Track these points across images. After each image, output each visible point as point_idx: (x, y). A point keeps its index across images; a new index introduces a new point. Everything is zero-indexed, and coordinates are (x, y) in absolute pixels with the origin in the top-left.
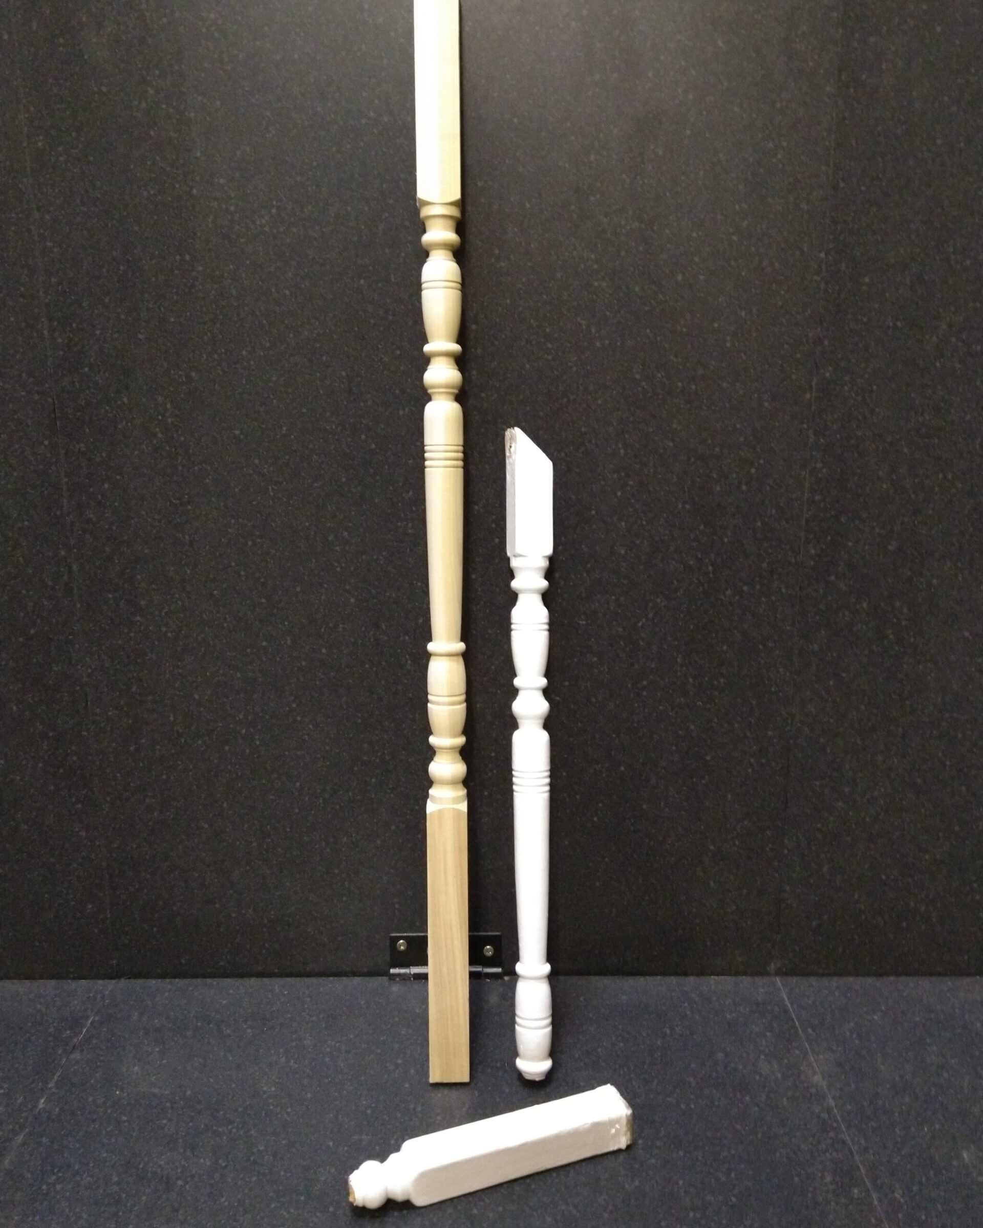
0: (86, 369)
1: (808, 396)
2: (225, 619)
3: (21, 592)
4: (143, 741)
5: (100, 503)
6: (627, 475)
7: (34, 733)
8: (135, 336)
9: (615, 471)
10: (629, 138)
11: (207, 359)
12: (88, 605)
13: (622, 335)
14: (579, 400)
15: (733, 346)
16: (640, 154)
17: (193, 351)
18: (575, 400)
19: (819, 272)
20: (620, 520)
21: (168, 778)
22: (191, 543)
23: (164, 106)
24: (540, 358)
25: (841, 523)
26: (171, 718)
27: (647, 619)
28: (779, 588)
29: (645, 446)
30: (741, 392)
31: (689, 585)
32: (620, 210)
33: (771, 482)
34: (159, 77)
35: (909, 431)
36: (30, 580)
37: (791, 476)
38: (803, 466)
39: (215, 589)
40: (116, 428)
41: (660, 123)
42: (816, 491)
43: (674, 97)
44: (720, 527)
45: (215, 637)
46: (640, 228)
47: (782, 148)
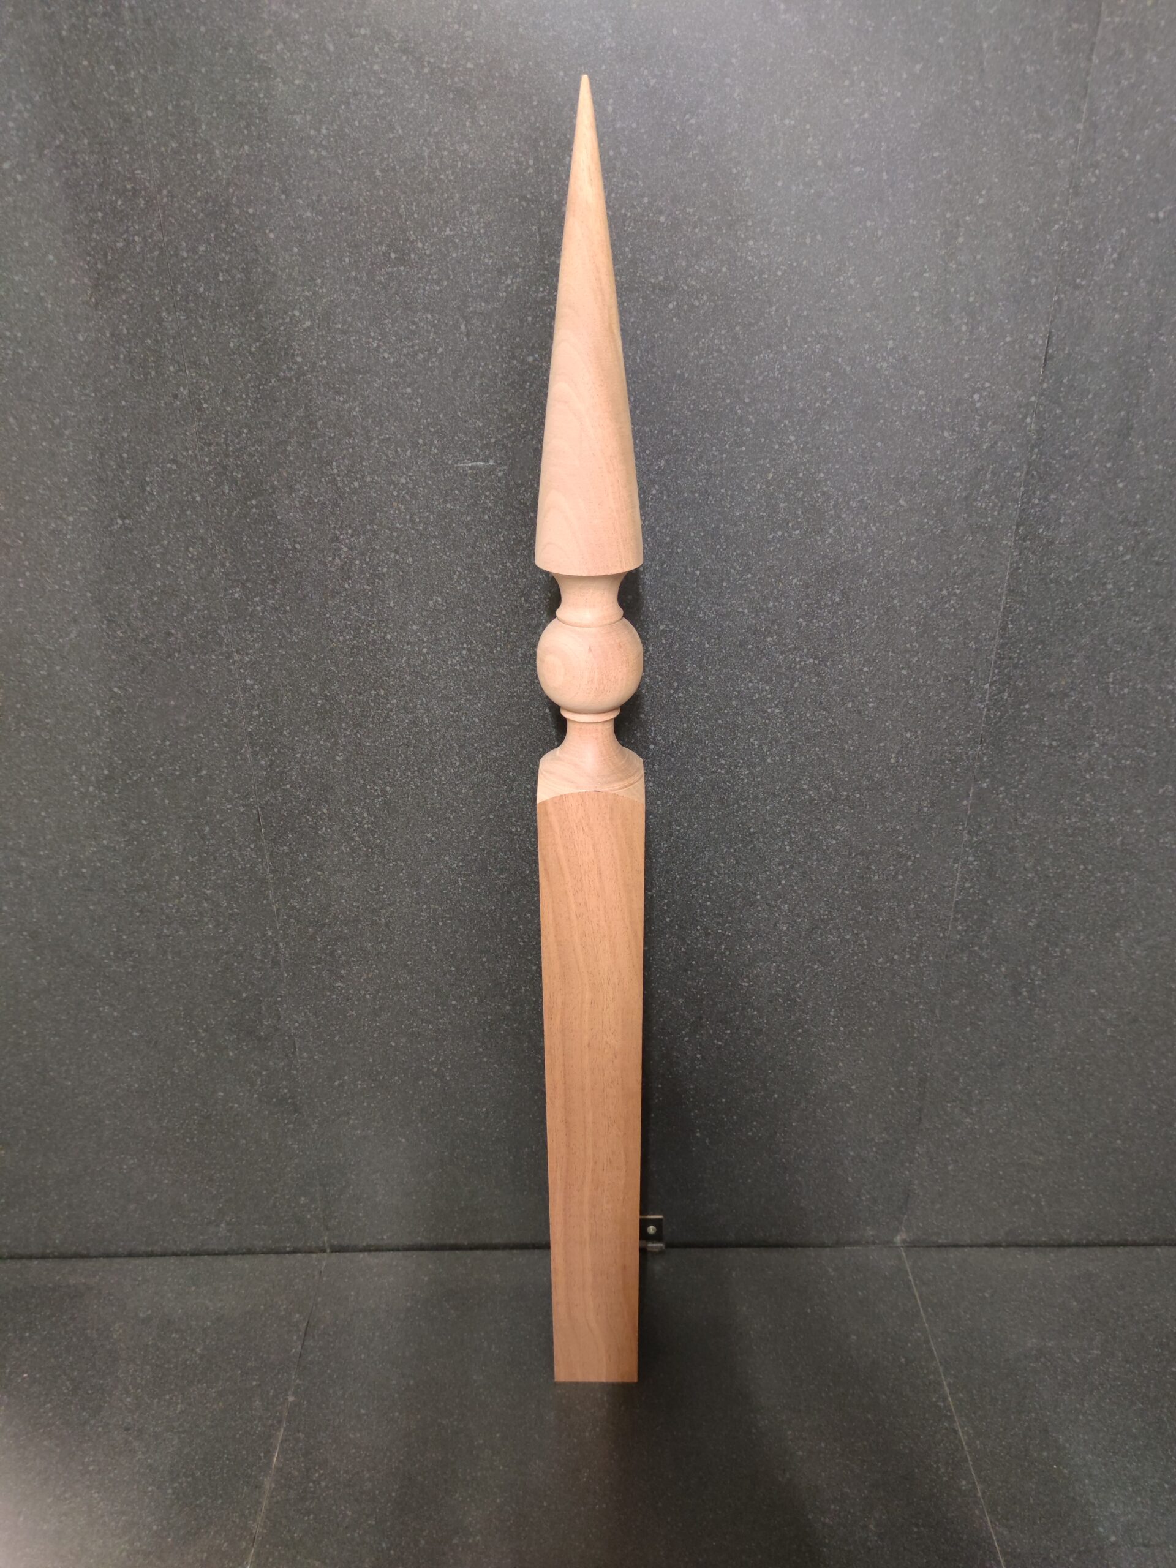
0: (288, 786)
2: (418, 984)
3: (233, 964)
4: (346, 1078)
5: (303, 894)
6: (792, 867)
7: (249, 1072)
8: (333, 758)
9: (780, 864)
10: (808, 588)
11: (401, 776)
12: (294, 974)
13: (792, 753)
14: (749, 806)
15: (898, 762)
16: (818, 601)
17: (388, 770)
18: (745, 806)
19: (982, 701)
20: (783, 903)
21: (369, 1104)
22: (387, 925)
23: (357, 562)
24: (713, 772)
25: (988, 905)
26: (371, 1060)
27: (805, 981)
28: (927, 956)
29: (810, 844)
30: (903, 800)
31: (845, 955)
32: (795, 648)
33: (926, 873)
34: (352, 536)
35: (1056, 831)
36: (241, 955)
37: (944, 868)
38: (956, 861)
39: (409, 960)
40: (316, 833)
41: (838, 574)
42: (967, 880)
43: (854, 551)
44: (876, 908)
45: (409, 998)
46: (814, 664)
47: (955, 594)
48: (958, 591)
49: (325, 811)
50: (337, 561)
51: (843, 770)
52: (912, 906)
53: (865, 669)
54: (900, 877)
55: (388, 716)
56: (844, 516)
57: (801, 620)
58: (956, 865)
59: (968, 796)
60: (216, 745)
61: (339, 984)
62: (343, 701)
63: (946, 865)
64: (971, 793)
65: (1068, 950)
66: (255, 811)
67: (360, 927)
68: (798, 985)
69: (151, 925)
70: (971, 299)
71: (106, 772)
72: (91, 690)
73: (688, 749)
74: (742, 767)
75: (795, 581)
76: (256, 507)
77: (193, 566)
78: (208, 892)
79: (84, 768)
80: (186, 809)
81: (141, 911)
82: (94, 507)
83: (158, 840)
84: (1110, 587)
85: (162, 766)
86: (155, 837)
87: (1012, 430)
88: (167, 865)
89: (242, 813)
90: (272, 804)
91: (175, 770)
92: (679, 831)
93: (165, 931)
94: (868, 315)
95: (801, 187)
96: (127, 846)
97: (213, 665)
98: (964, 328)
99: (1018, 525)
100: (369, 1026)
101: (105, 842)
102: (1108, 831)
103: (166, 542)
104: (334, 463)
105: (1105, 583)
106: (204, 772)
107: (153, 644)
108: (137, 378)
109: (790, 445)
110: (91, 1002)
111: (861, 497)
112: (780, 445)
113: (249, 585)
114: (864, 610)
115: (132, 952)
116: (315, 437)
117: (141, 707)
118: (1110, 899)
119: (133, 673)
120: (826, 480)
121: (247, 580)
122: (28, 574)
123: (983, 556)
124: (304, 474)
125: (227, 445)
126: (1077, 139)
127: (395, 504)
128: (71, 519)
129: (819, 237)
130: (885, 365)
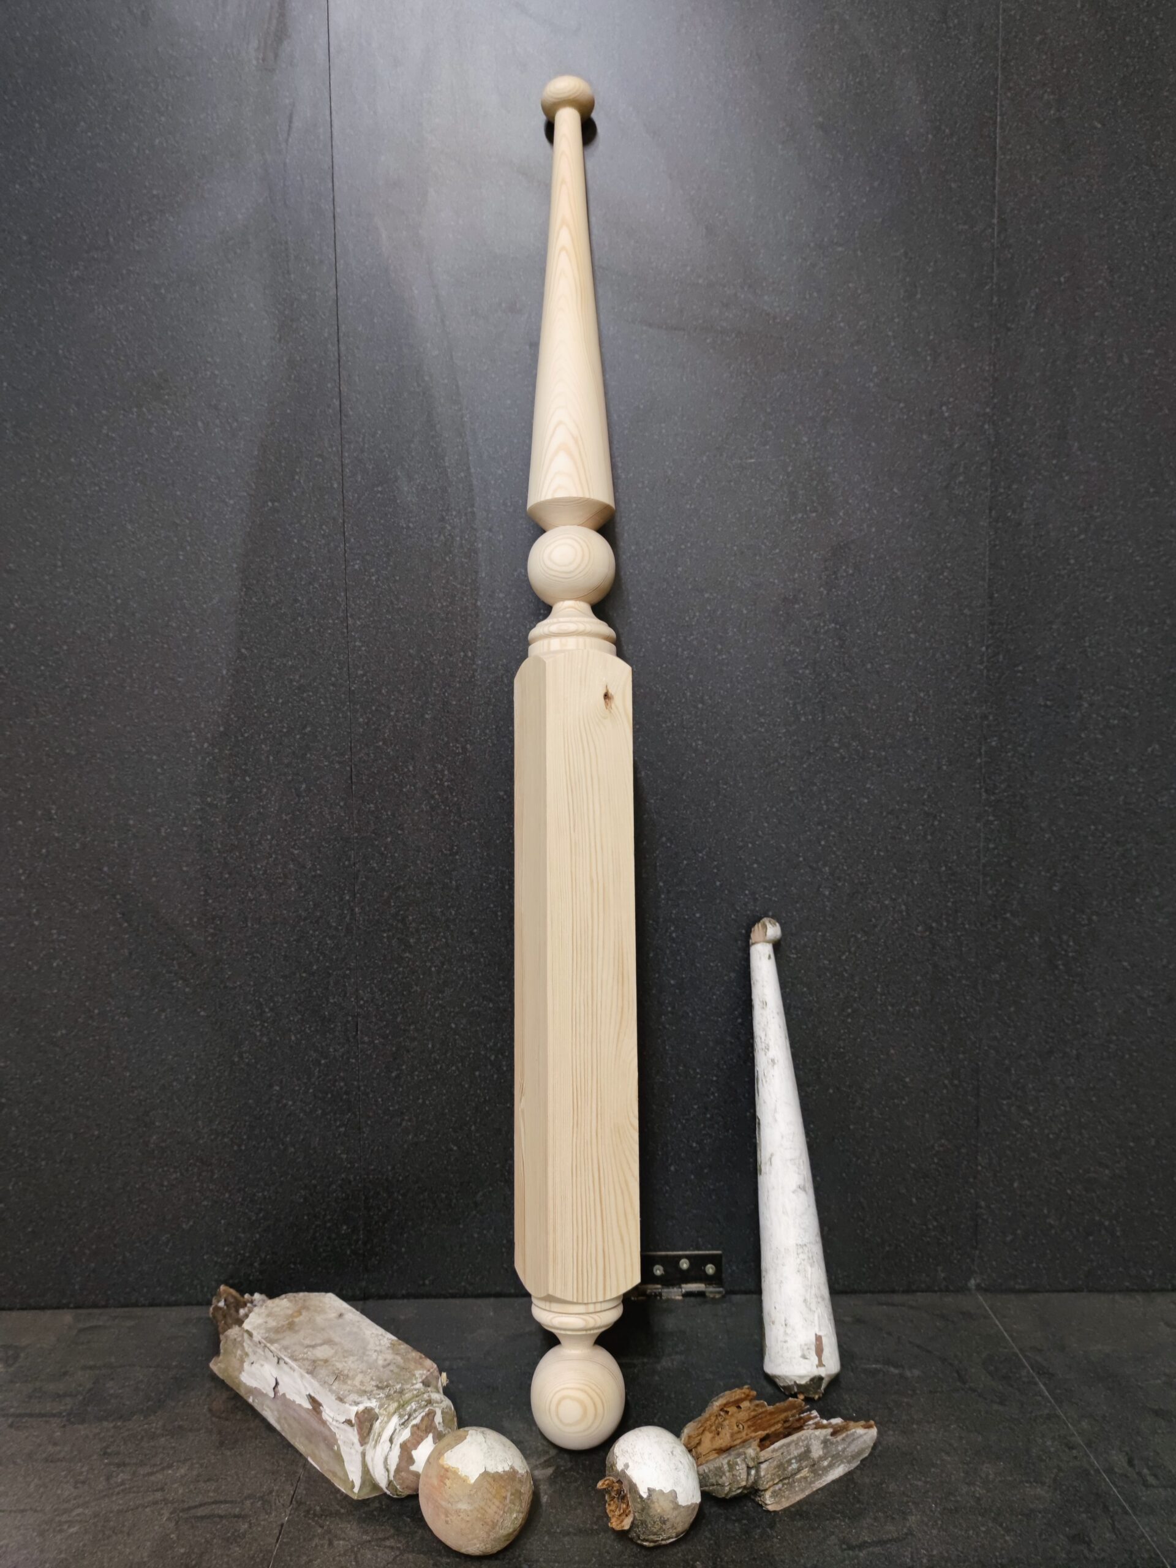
0: (381, 743)
1: (979, 761)
2: (482, 954)
3: (308, 932)
4: (404, 1067)
5: (382, 854)
6: (830, 827)
7: (308, 1060)
8: (422, 716)
9: (819, 824)
10: (826, 561)
11: (480, 734)
12: (365, 943)
13: (823, 712)
14: (788, 764)
15: (915, 720)
16: (835, 573)
17: (469, 728)
18: (784, 764)
19: (982, 662)
20: (825, 865)
21: (424, 1102)
22: (457, 889)
23: (458, 539)
24: (755, 731)
25: (1012, 867)
26: (430, 1046)
27: (850, 952)
28: (963, 924)
29: (844, 802)
30: (923, 757)
31: (886, 922)
32: (819, 615)
33: (952, 832)
34: (455, 517)
35: (1064, 790)
36: (317, 922)
37: (968, 828)
38: (978, 819)
39: (476, 928)
40: (401, 791)
41: (850, 549)
42: (990, 840)
43: (861, 530)
44: (911, 871)
45: (472, 971)
46: (836, 629)
47: (947, 567)
48: (949, 565)
49: (411, 768)
50: (442, 537)
51: (868, 728)
52: (944, 868)
53: (879, 633)
54: (929, 837)
55: (473, 676)
56: (850, 501)
57: (822, 589)
58: (978, 825)
59: (980, 754)
60: (322, 703)
61: (407, 954)
62: (436, 662)
63: (970, 825)
64: (983, 751)
65: (1095, 918)
66: (348, 769)
67: (432, 890)
68: (844, 957)
69: (238, 888)
70: (931, 337)
71: (222, 729)
72: (221, 651)
73: (731, 708)
74: (779, 725)
75: (815, 556)
76: (381, 492)
77: (323, 541)
78: (296, 852)
79: (202, 726)
80: (288, 766)
81: (230, 874)
82: (252, 492)
83: (257, 798)
84: (1072, 561)
85: (272, 723)
86: (255, 794)
87: (975, 434)
88: (261, 824)
89: (337, 770)
90: (364, 762)
91: (283, 727)
92: (725, 789)
93: (250, 895)
94: (856, 348)
95: (800, 260)
96: (228, 803)
97: (330, 628)
98: (929, 358)
99: (991, 510)
100: (432, 1004)
101: (209, 799)
102: (1110, 790)
103: (304, 521)
104: (447, 458)
105: (1068, 559)
106: (309, 729)
107: (281, 609)
108: (302, 392)
109: (804, 444)
110: (167, 975)
111: (863, 486)
112: (797, 444)
113: (368, 558)
114: (873, 580)
115: (214, 918)
116: (433, 437)
117: (262, 666)
118: (1124, 861)
119: (260, 635)
120: (834, 472)
121: (367, 554)
122: (188, 548)
123: (965, 535)
124: (421, 467)
125: (364, 443)
126: (993, 229)
127: (492, 491)
128: (232, 502)
129: (815, 294)
130: (872, 384)
